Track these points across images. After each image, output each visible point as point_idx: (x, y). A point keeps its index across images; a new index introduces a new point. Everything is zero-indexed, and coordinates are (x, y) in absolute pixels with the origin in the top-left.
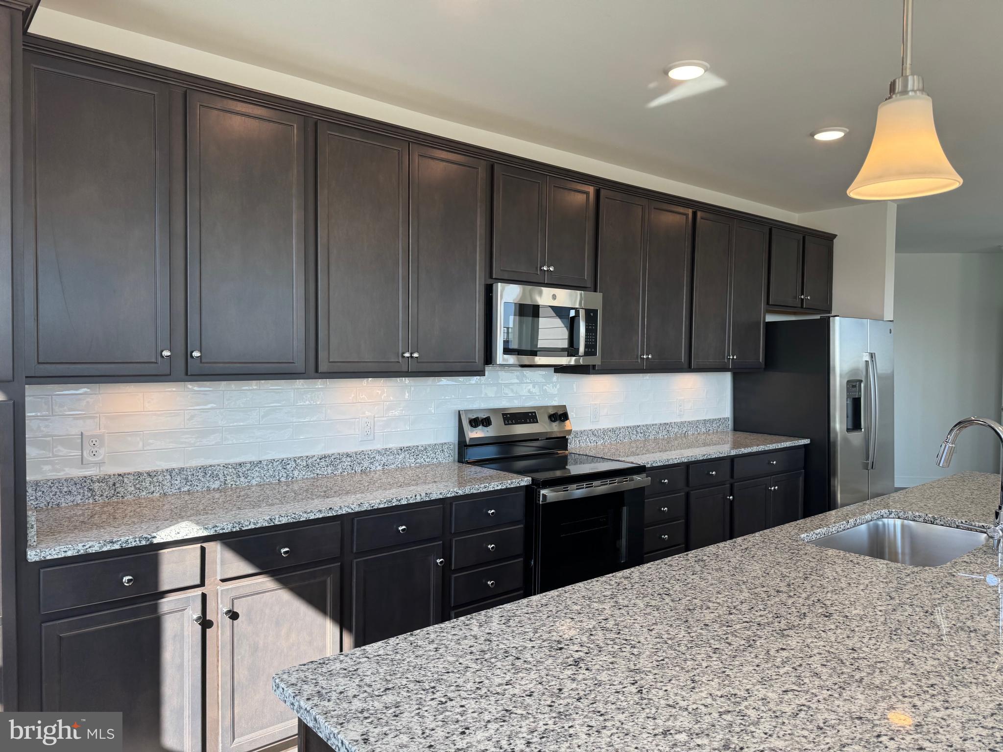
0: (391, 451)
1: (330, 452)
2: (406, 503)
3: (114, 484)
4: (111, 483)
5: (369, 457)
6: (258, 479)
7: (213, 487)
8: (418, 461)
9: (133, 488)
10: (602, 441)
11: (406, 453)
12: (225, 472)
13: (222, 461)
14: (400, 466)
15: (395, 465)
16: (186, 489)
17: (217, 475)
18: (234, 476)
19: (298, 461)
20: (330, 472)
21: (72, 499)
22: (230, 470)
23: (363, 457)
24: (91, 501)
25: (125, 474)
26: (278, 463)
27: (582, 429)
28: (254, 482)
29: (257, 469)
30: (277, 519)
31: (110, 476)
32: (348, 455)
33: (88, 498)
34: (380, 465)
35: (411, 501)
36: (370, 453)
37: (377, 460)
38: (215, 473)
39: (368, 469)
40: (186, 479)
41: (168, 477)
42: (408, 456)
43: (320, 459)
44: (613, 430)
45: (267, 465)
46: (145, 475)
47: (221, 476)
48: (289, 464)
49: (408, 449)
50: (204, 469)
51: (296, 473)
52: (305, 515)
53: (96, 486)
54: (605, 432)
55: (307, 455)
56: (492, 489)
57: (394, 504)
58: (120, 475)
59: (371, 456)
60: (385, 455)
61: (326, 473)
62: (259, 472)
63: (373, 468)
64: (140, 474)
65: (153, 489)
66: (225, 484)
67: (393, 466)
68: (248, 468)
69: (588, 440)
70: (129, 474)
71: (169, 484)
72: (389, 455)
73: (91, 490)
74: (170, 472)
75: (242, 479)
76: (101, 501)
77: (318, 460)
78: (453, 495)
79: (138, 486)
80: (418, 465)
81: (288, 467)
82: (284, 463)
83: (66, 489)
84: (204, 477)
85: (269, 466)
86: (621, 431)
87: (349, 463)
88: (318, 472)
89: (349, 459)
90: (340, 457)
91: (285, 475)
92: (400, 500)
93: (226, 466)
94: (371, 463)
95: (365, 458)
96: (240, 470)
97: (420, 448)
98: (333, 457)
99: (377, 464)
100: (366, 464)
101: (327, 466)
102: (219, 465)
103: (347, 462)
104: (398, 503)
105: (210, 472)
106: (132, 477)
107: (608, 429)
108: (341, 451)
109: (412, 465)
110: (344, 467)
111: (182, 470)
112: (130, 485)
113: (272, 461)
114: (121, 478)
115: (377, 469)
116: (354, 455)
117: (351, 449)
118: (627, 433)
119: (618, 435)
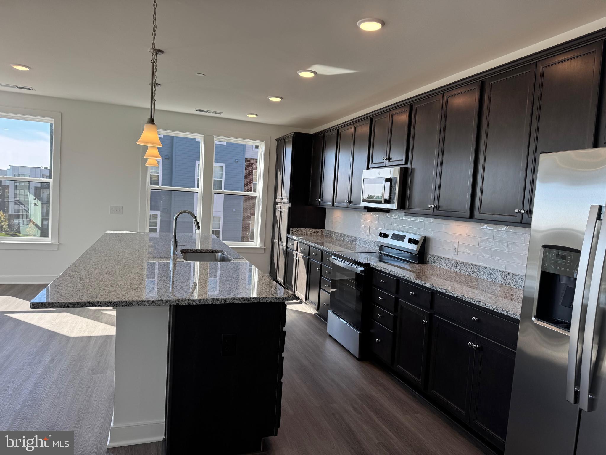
10: (455, 269)
27: (443, 256)
44: (464, 264)
50: (341, 234)
53: (331, 233)
54: (458, 263)
69: (445, 265)
86: (470, 267)
107: (460, 262)
118: (475, 270)
119: (467, 269)
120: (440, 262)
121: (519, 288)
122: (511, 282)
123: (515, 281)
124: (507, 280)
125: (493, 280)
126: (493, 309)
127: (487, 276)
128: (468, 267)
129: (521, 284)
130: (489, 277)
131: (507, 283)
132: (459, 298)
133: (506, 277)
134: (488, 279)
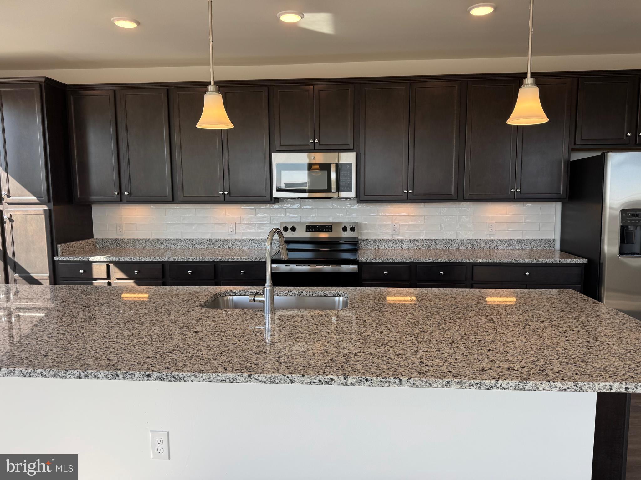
0: (243, 240)
1: (212, 238)
2: (192, 261)
3: (126, 242)
4: (125, 242)
5: (232, 242)
6: (180, 246)
7: (161, 247)
8: (259, 246)
9: (132, 245)
11: (252, 242)
12: (166, 242)
13: (165, 238)
14: (249, 248)
15: (246, 247)
16: (151, 247)
17: (163, 243)
18: (170, 244)
19: (197, 241)
20: (212, 247)
21: (113, 246)
22: (168, 242)
23: (229, 242)
24: (119, 248)
25: (129, 239)
26: (188, 240)
28: (178, 248)
29: (179, 242)
30: (133, 259)
31: (124, 239)
32: (221, 240)
33: (118, 247)
34: (238, 246)
35: (194, 260)
36: (232, 240)
37: (236, 244)
38: (162, 242)
39: (232, 248)
40: (151, 243)
41: (144, 242)
42: (253, 243)
43: (207, 241)
44: (411, 241)
45: (183, 241)
46: (136, 240)
47: (164, 243)
48: (193, 241)
49: (253, 240)
50: (158, 240)
51: (196, 246)
52: (144, 259)
53: (120, 242)
54: (403, 241)
55: (201, 238)
56: (242, 261)
57: (185, 260)
58: (128, 239)
59: (233, 242)
60: (240, 242)
61: (210, 247)
62: (180, 243)
63: (234, 247)
64: (134, 240)
65: (139, 246)
66: (166, 247)
67: (245, 248)
68: (175, 241)
69: (386, 245)
70: (131, 239)
71: (145, 245)
72: (243, 242)
73: (119, 243)
74: (145, 240)
75: (173, 246)
76: (122, 248)
77: (206, 241)
78: (218, 260)
79: (134, 244)
80: (259, 248)
81: (193, 243)
82: (191, 241)
83: (111, 242)
84: (158, 243)
85: (184, 242)
86: (419, 242)
87: (222, 244)
88: (207, 246)
89: (221, 242)
90: (217, 241)
91: (191, 246)
92: (188, 259)
93: (166, 240)
94: (233, 245)
95: (230, 242)
96: (172, 242)
97: (260, 240)
98: (213, 240)
99: (236, 246)
100: (230, 245)
101: (211, 244)
102: (163, 239)
103: (220, 243)
104: (187, 260)
105: (160, 241)
106: (132, 241)
107: (406, 240)
108: (218, 238)
109: (256, 248)
110: (219, 246)
111: (149, 240)
112: (131, 243)
113: (185, 240)
114: (128, 240)
115: (236, 248)
116: (224, 240)
117: (222, 238)
118: (426, 244)
119: (416, 244)
120: (378, 244)
121: (475, 249)
122: (467, 246)
123: (470, 244)
124: (462, 245)
125: (447, 248)
126: (546, 262)
127: (440, 246)
128: (417, 242)
129: (477, 245)
130: (442, 246)
131: (463, 248)
132: (509, 262)
133: (461, 243)
134: (442, 248)
